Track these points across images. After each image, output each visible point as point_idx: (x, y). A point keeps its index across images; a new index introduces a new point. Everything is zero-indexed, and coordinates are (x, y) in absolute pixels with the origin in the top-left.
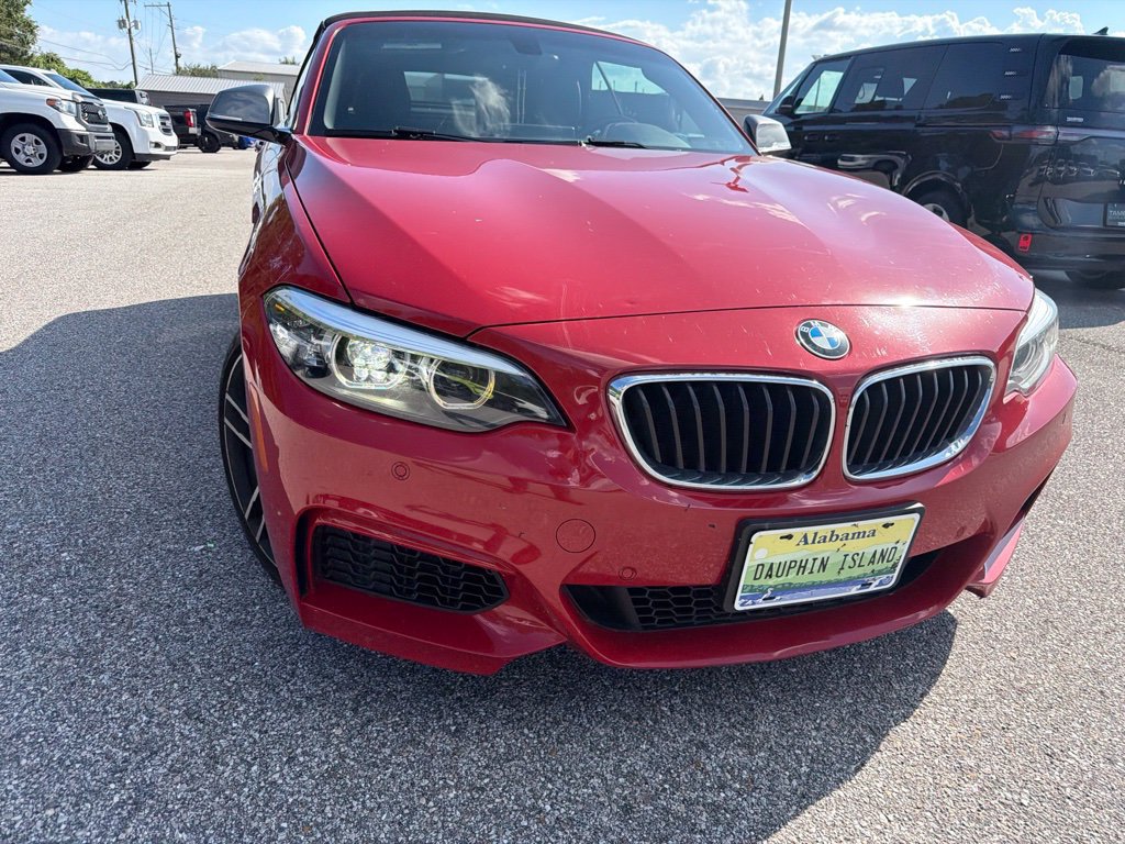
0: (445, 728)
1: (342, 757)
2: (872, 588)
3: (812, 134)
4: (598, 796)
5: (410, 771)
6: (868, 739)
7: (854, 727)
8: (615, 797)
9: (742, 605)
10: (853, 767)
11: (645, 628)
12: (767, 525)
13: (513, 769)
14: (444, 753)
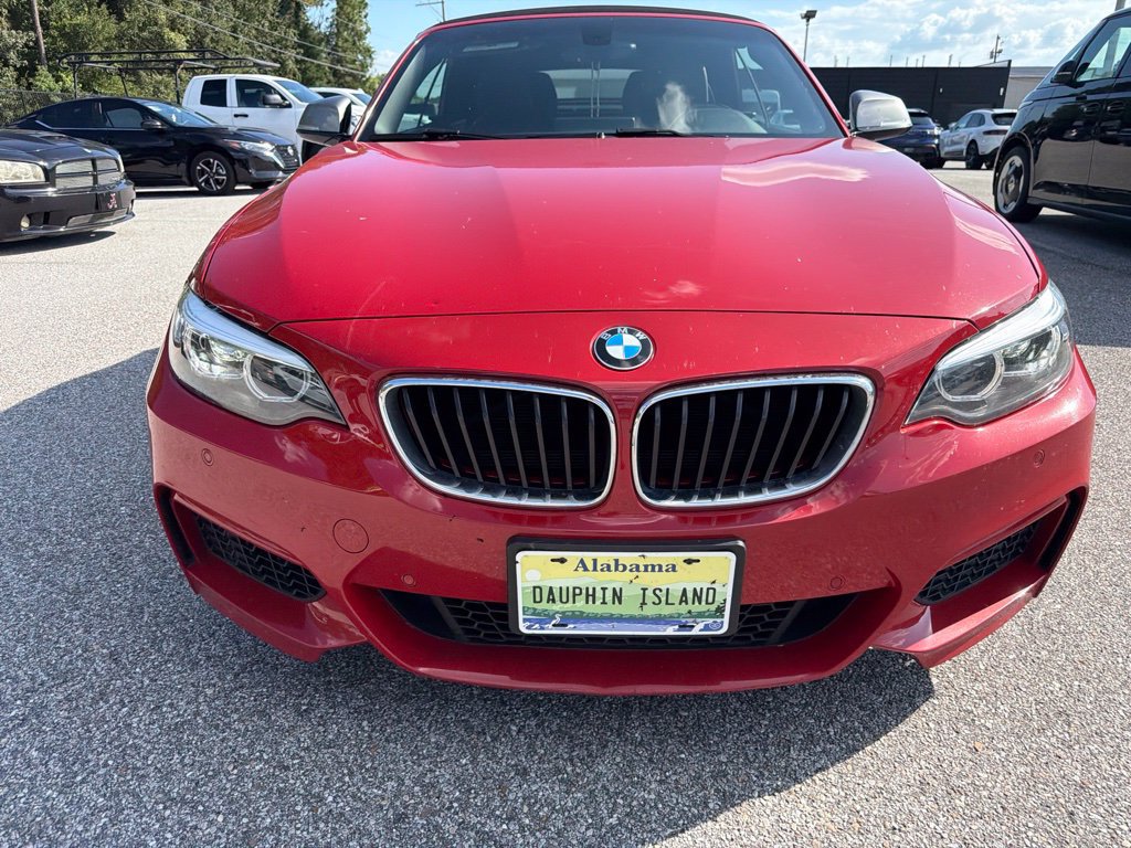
0: (297, 707)
1: (197, 714)
2: (695, 632)
4: (383, 799)
5: (240, 739)
7: (704, 788)
8: (398, 803)
9: (528, 628)
10: (670, 831)
11: (473, 640)
12: (532, 545)
13: (327, 756)
14: (281, 729)
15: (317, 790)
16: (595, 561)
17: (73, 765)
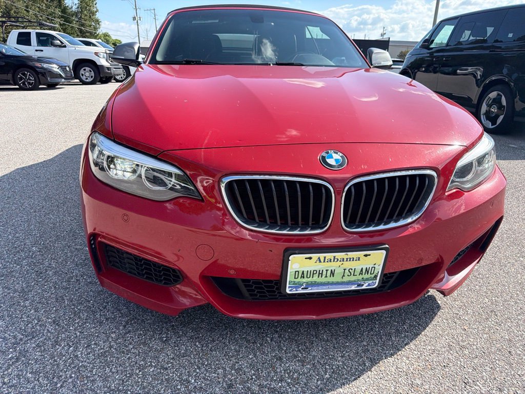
3: (437, 57)
4: (219, 378)
5: (137, 357)
6: (367, 364)
8: (227, 379)
9: (290, 291)
11: (253, 299)
12: (297, 252)
13: (184, 360)
14: (156, 350)
15: (185, 377)
16: (325, 258)
17: (53, 378)
